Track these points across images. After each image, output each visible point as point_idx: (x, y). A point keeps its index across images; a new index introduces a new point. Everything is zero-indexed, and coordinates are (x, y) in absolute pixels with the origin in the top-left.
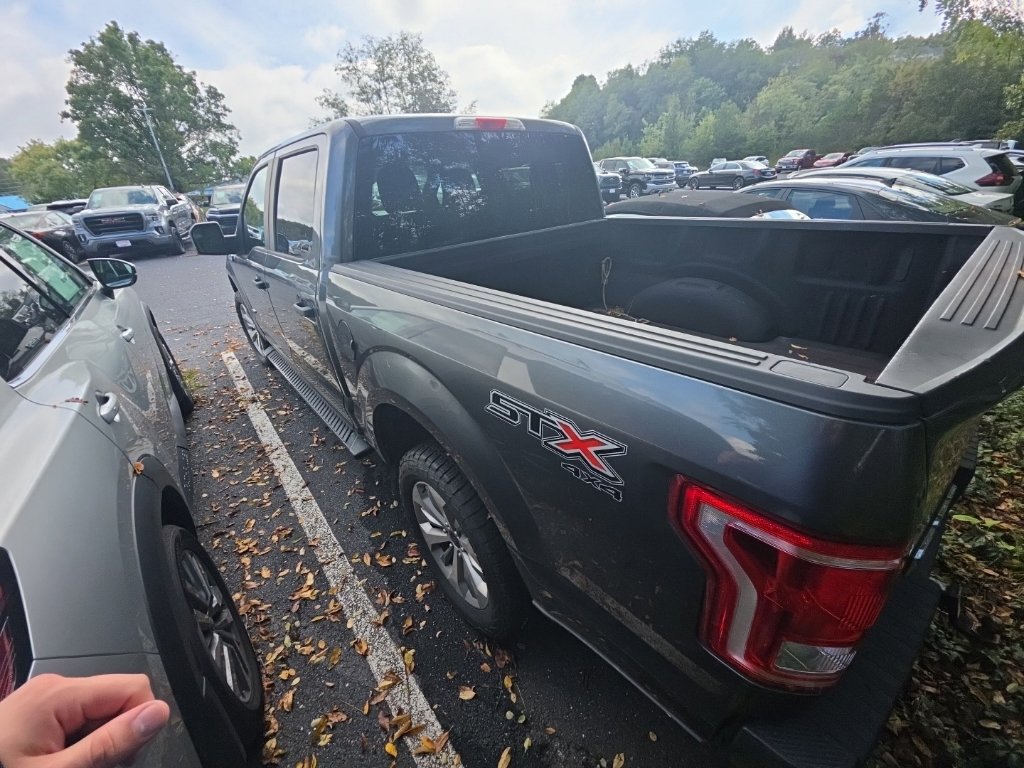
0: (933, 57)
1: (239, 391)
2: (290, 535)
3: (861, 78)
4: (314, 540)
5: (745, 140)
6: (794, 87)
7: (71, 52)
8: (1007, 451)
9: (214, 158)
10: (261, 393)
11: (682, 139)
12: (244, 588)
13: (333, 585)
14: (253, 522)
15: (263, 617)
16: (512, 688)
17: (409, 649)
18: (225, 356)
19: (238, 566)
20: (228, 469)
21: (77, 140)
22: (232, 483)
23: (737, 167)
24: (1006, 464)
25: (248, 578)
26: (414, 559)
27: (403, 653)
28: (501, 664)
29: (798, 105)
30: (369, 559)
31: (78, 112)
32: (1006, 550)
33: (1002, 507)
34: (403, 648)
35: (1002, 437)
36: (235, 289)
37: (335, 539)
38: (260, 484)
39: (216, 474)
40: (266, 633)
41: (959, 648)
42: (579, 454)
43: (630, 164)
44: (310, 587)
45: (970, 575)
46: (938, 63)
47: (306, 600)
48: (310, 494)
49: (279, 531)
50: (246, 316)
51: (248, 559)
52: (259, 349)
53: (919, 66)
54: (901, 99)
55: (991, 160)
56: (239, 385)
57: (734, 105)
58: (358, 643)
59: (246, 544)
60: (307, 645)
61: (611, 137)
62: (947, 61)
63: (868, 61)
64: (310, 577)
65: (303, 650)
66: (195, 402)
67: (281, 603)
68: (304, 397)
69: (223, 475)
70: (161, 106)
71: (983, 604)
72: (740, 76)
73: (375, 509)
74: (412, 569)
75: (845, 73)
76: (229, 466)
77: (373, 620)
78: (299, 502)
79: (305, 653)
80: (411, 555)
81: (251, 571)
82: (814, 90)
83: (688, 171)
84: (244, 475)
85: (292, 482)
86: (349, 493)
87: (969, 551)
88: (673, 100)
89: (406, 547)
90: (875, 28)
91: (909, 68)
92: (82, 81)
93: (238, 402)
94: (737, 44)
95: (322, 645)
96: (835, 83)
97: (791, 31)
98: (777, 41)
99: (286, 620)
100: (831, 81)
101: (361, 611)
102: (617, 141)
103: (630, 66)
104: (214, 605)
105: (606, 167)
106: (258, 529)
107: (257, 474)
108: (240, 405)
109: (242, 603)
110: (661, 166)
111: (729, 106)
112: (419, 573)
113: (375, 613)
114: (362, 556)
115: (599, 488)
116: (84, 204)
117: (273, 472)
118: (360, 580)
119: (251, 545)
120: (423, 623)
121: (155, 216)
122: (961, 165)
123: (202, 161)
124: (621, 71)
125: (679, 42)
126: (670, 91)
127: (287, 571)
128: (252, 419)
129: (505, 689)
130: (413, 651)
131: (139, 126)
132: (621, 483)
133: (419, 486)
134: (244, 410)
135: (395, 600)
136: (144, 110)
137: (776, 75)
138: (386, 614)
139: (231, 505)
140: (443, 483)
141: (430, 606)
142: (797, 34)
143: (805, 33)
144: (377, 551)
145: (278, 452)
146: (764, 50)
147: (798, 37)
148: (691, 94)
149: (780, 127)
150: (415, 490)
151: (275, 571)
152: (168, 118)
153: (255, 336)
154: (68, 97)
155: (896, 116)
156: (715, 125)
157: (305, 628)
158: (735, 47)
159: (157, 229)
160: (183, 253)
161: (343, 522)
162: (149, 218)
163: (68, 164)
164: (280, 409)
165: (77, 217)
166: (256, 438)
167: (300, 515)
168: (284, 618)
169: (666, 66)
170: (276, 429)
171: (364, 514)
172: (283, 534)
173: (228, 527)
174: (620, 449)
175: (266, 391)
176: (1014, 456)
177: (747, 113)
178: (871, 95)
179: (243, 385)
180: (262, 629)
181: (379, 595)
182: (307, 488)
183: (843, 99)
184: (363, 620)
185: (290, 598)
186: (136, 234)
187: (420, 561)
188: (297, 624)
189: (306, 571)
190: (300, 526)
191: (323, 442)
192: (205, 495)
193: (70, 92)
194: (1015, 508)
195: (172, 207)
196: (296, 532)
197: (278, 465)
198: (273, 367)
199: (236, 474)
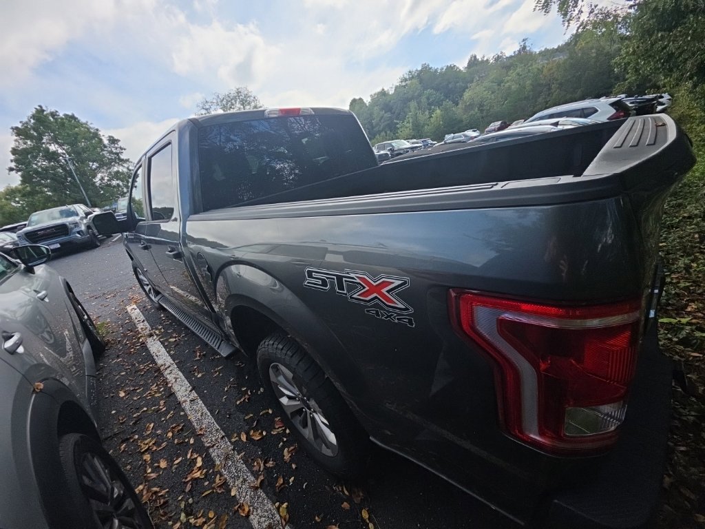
0: (562, 58)
1: (140, 330)
2: (182, 430)
3: (523, 76)
4: (201, 430)
5: (462, 121)
6: (485, 87)
7: (12, 128)
8: (679, 273)
9: (118, 182)
10: (157, 329)
11: (423, 127)
12: (146, 479)
13: (218, 463)
14: (152, 425)
15: (162, 501)
16: (369, 519)
17: (283, 503)
18: (129, 309)
19: (140, 462)
20: (132, 389)
21: (21, 185)
22: (135, 398)
23: (460, 137)
24: (681, 281)
25: (149, 471)
26: (280, 429)
27: (278, 509)
28: (357, 500)
29: (489, 97)
30: (245, 436)
31: (20, 166)
32: (701, 336)
33: (689, 309)
34: (277, 504)
35: (673, 264)
36: (132, 259)
37: (218, 427)
38: (156, 395)
39: (122, 394)
40: (165, 514)
41: (693, 413)
42: (376, 298)
43: (393, 144)
44: (200, 468)
45: (683, 359)
46: (566, 59)
47: (197, 479)
48: (196, 395)
49: (173, 428)
50: (141, 277)
51: (149, 455)
52: (153, 298)
53: (554, 64)
54: (549, 85)
55: (612, 105)
56: (140, 326)
57: (450, 103)
58: (241, 506)
59: (147, 444)
60: (200, 518)
61: (379, 132)
62: (571, 58)
63: (525, 66)
64: (199, 459)
65: (197, 522)
66: (107, 345)
67: (176, 487)
68: (189, 326)
69: (128, 393)
70: (78, 154)
71: (698, 378)
72: (450, 86)
73: (247, 396)
74: (279, 437)
75: (513, 74)
76: (133, 386)
77: (252, 485)
78: (188, 403)
79: (197, 525)
80: (277, 427)
81: (151, 465)
82: (496, 87)
83: (431, 144)
84: (144, 391)
85: (182, 388)
86: (226, 389)
87: (677, 343)
88: (413, 104)
89: (274, 422)
90: (524, 48)
91: (550, 66)
92: (22, 146)
93: (139, 338)
94: (445, 68)
95: (211, 515)
96: (508, 82)
97: (475, 57)
98: (468, 63)
99: (181, 500)
100: (506, 81)
101: (241, 479)
102: (383, 134)
103: (383, 90)
104: (115, 496)
105: (379, 149)
106: (156, 430)
107: (154, 388)
108: (141, 340)
109: (145, 492)
110: (413, 143)
111: (448, 103)
112: (285, 439)
113: (253, 479)
114: (239, 436)
115: (396, 321)
116: (25, 225)
117: (167, 384)
118: (239, 454)
119: (151, 444)
120: (292, 478)
121: (76, 224)
122: (596, 111)
123: (109, 186)
124: (379, 93)
125: (410, 72)
126: (410, 100)
127: (180, 459)
128: (150, 349)
129: (363, 520)
130: (286, 504)
131: (64, 169)
132: (411, 310)
133: (273, 367)
134: (144, 343)
135: (268, 465)
136: (67, 159)
137: (472, 82)
138: (262, 478)
139: (135, 416)
140: (287, 358)
141: (296, 464)
142: (479, 57)
143: (484, 57)
144: (250, 429)
145: (170, 369)
146: (462, 69)
147: (480, 60)
148: (424, 99)
149: (482, 111)
150: (271, 371)
151: (171, 461)
152: (83, 162)
153: (150, 290)
154: (12, 157)
155: (549, 94)
156: (442, 115)
157: (197, 503)
158: (444, 70)
159: (79, 233)
160: (98, 246)
161: (223, 412)
162: (72, 226)
163: (15, 202)
164: (170, 338)
165: (20, 233)
166: (153, 361)
167: (189, 413)
168: (180, 498)
169: (404, 86)
170: (168, 352)
171: (238, 403)
172: (176, 430)
173: (132, 433)
174: (405, 283)
175: (160, 327)
176: (685, 274)
177: (460, 106)
178: (531, 84)
179: (143, 326)
180: (161, 512)
181: (255, 464)
182: (193, 392)
183: (515, 89)
184: (244, 486)
185: (183, 480)
186: (64, 238)
187: (285, 430)
188: (190, 501)
189: (196, 456)
190: (190, 421)
191: (204, 355)
192: (113, 412)
193: (13, 154)
194: (698, 308)
195: (89, 217)
196: (187, 427)
197: (170, 378)
198: (164, 310)
199: (138, 391)
